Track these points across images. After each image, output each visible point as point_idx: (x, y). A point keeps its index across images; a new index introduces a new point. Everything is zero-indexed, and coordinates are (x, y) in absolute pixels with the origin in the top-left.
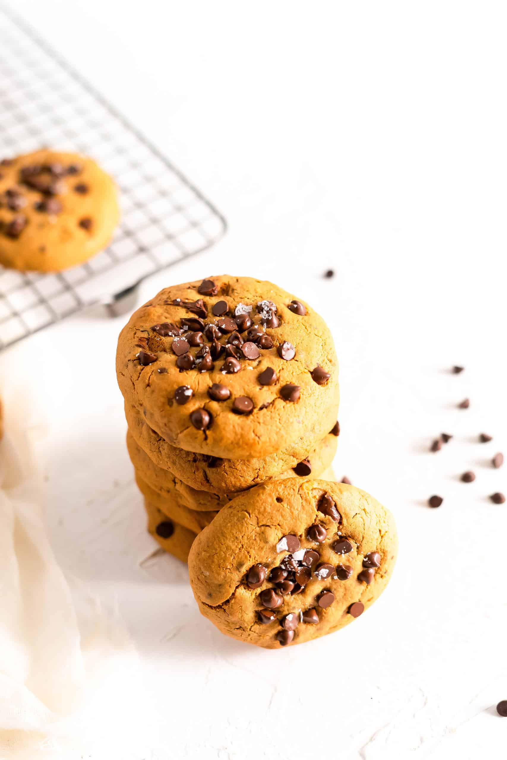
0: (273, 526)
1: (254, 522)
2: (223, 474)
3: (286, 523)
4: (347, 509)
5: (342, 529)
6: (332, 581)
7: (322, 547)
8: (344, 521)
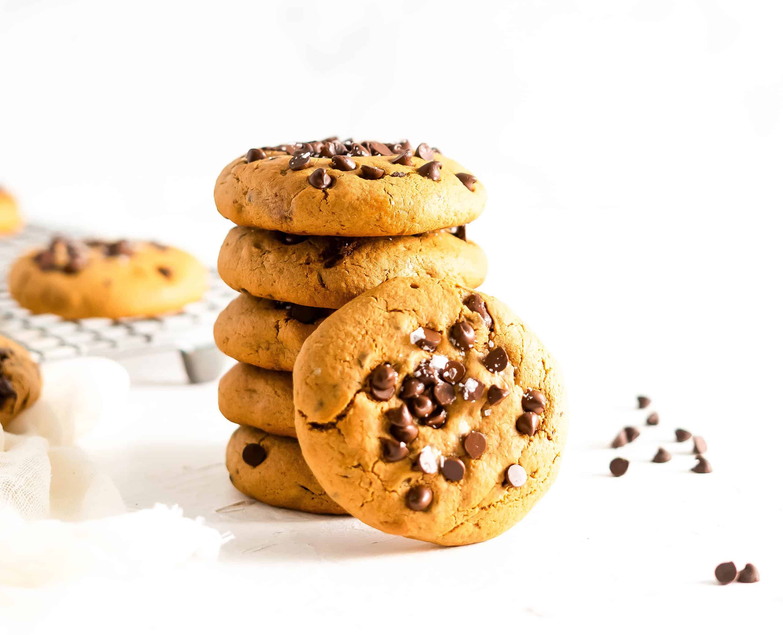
0: (406, 311)
1: (382, 305)
2: (343, 273)
3: (423, 309)
4: (501, 313)
5: (494, 337)
6: (482, 419)
7: (469, 359)
8: (497, 327)
